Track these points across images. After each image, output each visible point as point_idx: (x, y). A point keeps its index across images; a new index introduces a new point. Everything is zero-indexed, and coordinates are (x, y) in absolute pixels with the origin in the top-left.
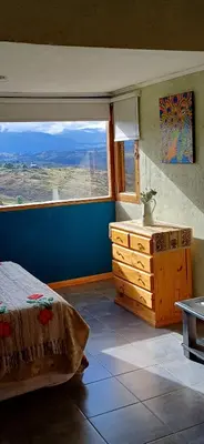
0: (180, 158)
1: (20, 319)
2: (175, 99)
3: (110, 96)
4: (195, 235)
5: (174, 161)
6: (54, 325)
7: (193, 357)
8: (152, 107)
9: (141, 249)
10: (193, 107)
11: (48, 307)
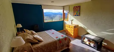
0: (77, 15)
1: (63, 40)
2: (77, 7)
3: (64, 6)
4: (79, 26)
5: (76, 15)
6: (67, 41)
7: (82, 43)
8: (72, 8)
9: (72, 28)
10: (80, 8)
11: (66, 38)
